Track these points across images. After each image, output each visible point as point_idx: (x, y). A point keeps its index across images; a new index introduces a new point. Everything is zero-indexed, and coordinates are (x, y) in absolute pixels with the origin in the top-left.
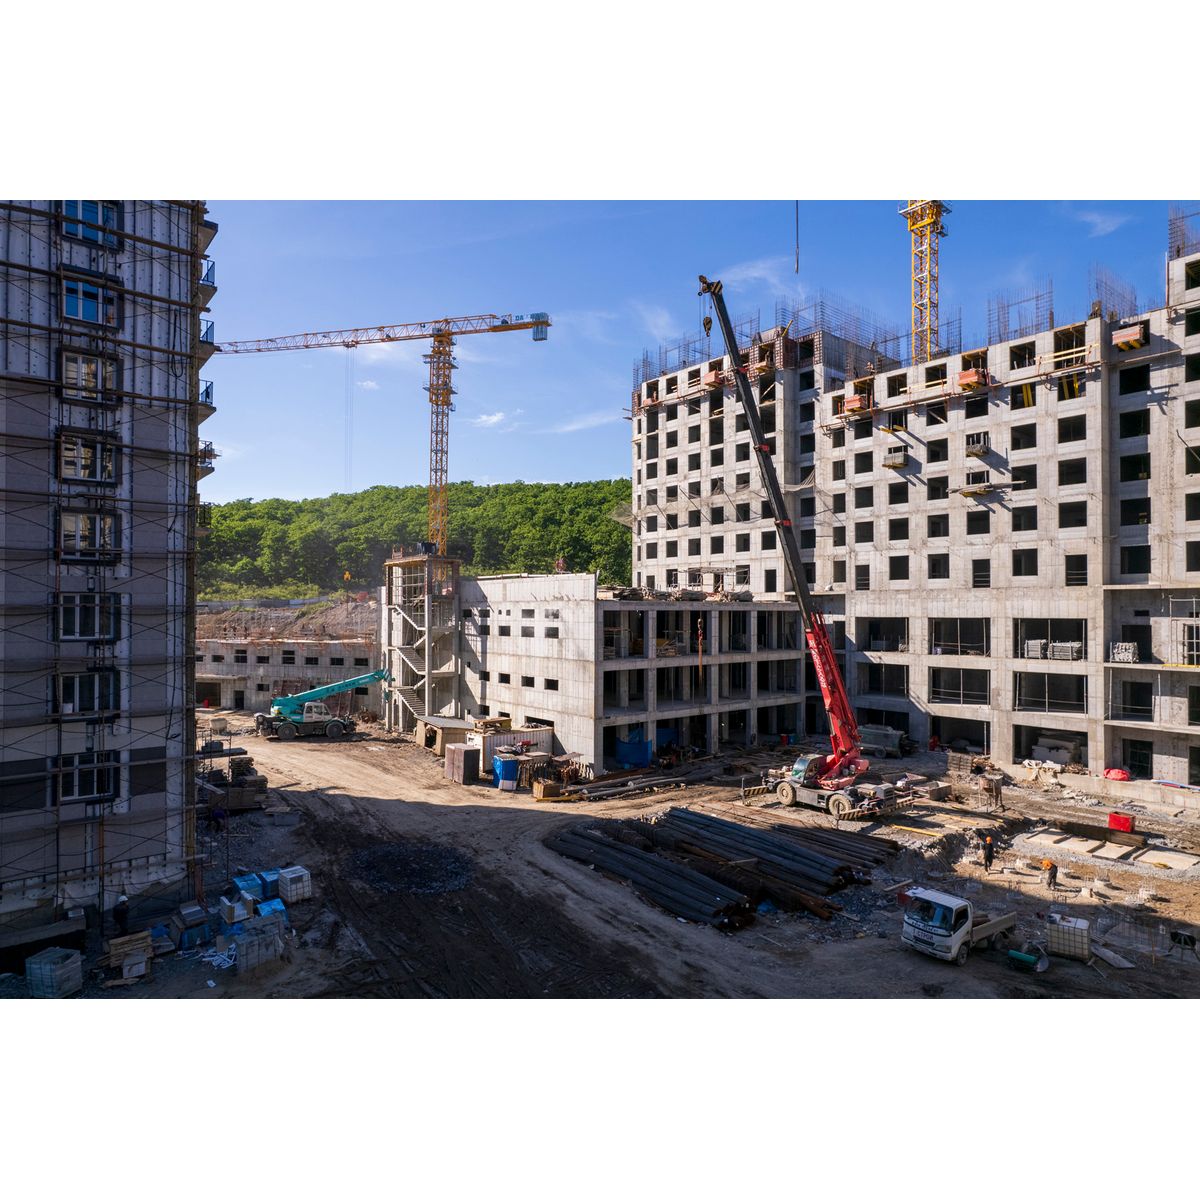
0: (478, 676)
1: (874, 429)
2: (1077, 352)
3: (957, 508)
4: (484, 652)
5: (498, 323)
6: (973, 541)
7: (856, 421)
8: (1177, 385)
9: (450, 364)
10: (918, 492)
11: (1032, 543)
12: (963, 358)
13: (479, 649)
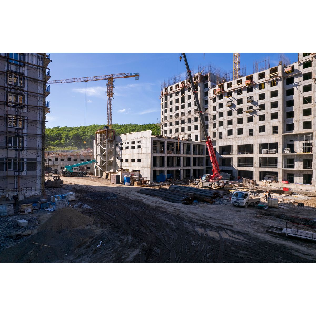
0: (120, 161)
1: (223, 97)
2: (275, 74)
3: (245, 116)
4: (121, 154)
5: (125, 75)
6: (249, 124)
7: (219, 95)
8: (300, 82)
9: (113, 86)
10: (235, 113)
11: (264, 124)
12: (247, 77)
13: (120, 153)
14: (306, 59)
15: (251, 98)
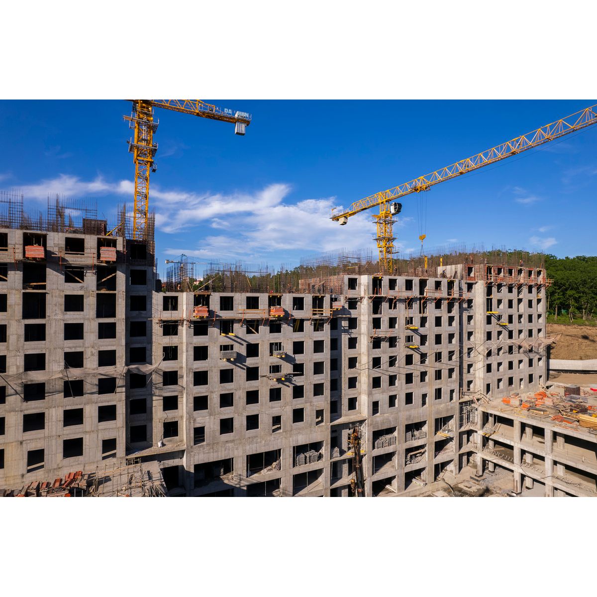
1: (209, 330)
3: (263, 386)
6: (272, 405)
10: (240, 376)
11: (301, 405)
12: (268, 297)
14: (351, 294)
15: (278, 346)
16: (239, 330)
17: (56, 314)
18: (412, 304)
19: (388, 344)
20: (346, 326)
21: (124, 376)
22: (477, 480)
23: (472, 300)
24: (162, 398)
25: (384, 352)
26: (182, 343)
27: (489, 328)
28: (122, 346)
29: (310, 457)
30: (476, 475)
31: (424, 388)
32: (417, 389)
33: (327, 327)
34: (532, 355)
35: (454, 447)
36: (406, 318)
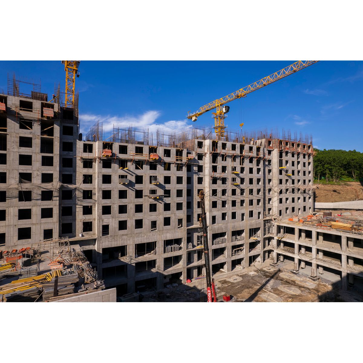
1: (112, 165)
3: (146, 202)
6: (151, 214)
7: (103, 160)
11: (169, 215)
12: (149, 147)
14: (200, 151)
15: (155, 178)
16: (131, 166)
17: (14, 148)
18: (236, 159)
19: (221, 182)
20: (196, 170)
21: (58, 190)
22: (274, 266)
23: (271, 160)
24: (82, 207)
25: (219, 187)
26: (95, 173)
27: (281, 177)
28: (57, 171)
29: (174, 247)
30: (273, 263)
31: (242, 210)
32: (239, 210)
33: (185, 169)
34: (305, 195)
35: (260, 247)
36: (232, 167)
